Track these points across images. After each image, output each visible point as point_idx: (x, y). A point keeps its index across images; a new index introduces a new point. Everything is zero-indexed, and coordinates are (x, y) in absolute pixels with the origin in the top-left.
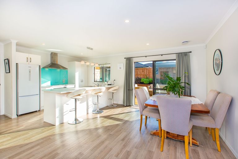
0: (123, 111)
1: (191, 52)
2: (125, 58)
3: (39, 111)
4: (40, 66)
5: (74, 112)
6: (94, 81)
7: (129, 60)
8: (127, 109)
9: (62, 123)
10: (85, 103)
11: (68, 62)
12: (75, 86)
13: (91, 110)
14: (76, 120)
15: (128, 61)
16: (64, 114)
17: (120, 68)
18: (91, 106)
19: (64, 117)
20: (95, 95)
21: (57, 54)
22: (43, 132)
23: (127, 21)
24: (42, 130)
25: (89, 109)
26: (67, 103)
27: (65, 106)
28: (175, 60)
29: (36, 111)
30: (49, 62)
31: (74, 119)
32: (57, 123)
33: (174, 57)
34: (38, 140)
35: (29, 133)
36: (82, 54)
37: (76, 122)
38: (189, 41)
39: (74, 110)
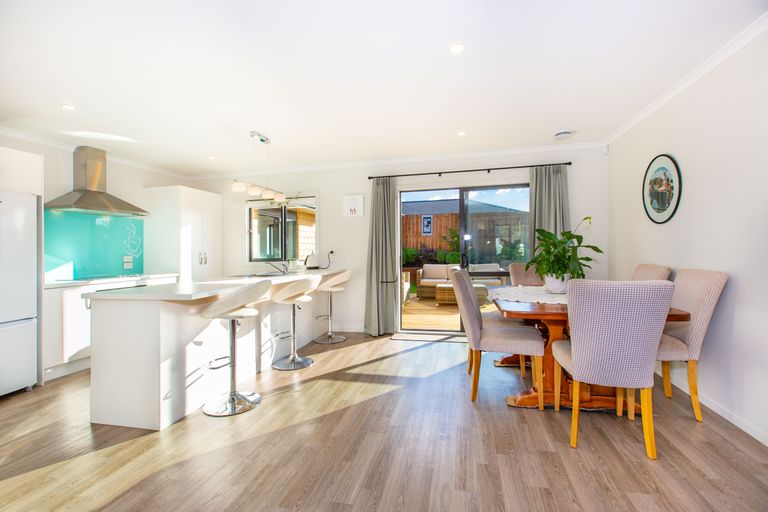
0: (375, 351)
1: (570, 164)
2: (370, 178)
3: (35, 386)
4: (39, 198)
5: (228, 369)
6: (251, 260)
7: (384, 185)
8: (385, 346)
9: (180, 419)
10: (253, 333)
11: (145, 187)
12: (178, 277)
13: (267, 361)
14: (232, 400)
15: (381, 186)
16: (189, 381)
17: (353, 211)
18: (269, 344)
19: (189, 392)
20: (285, 302)
21: (104, 152)
22: (124, 464)
23: (457, 49)
24: (109, 456)
25: (262, 356)
26: (197, 339)
27: (190, 348)
28: (527, 185)
29: (23, 391)
30: (66, 183)
31: (227, 397)
32: (165, 422)
33: (524, 176)
34: (123, 495)
35: (52, 480)
36: (211, 158)
37: (234, 408)
38: (574, 132)
39: (228, 361)
